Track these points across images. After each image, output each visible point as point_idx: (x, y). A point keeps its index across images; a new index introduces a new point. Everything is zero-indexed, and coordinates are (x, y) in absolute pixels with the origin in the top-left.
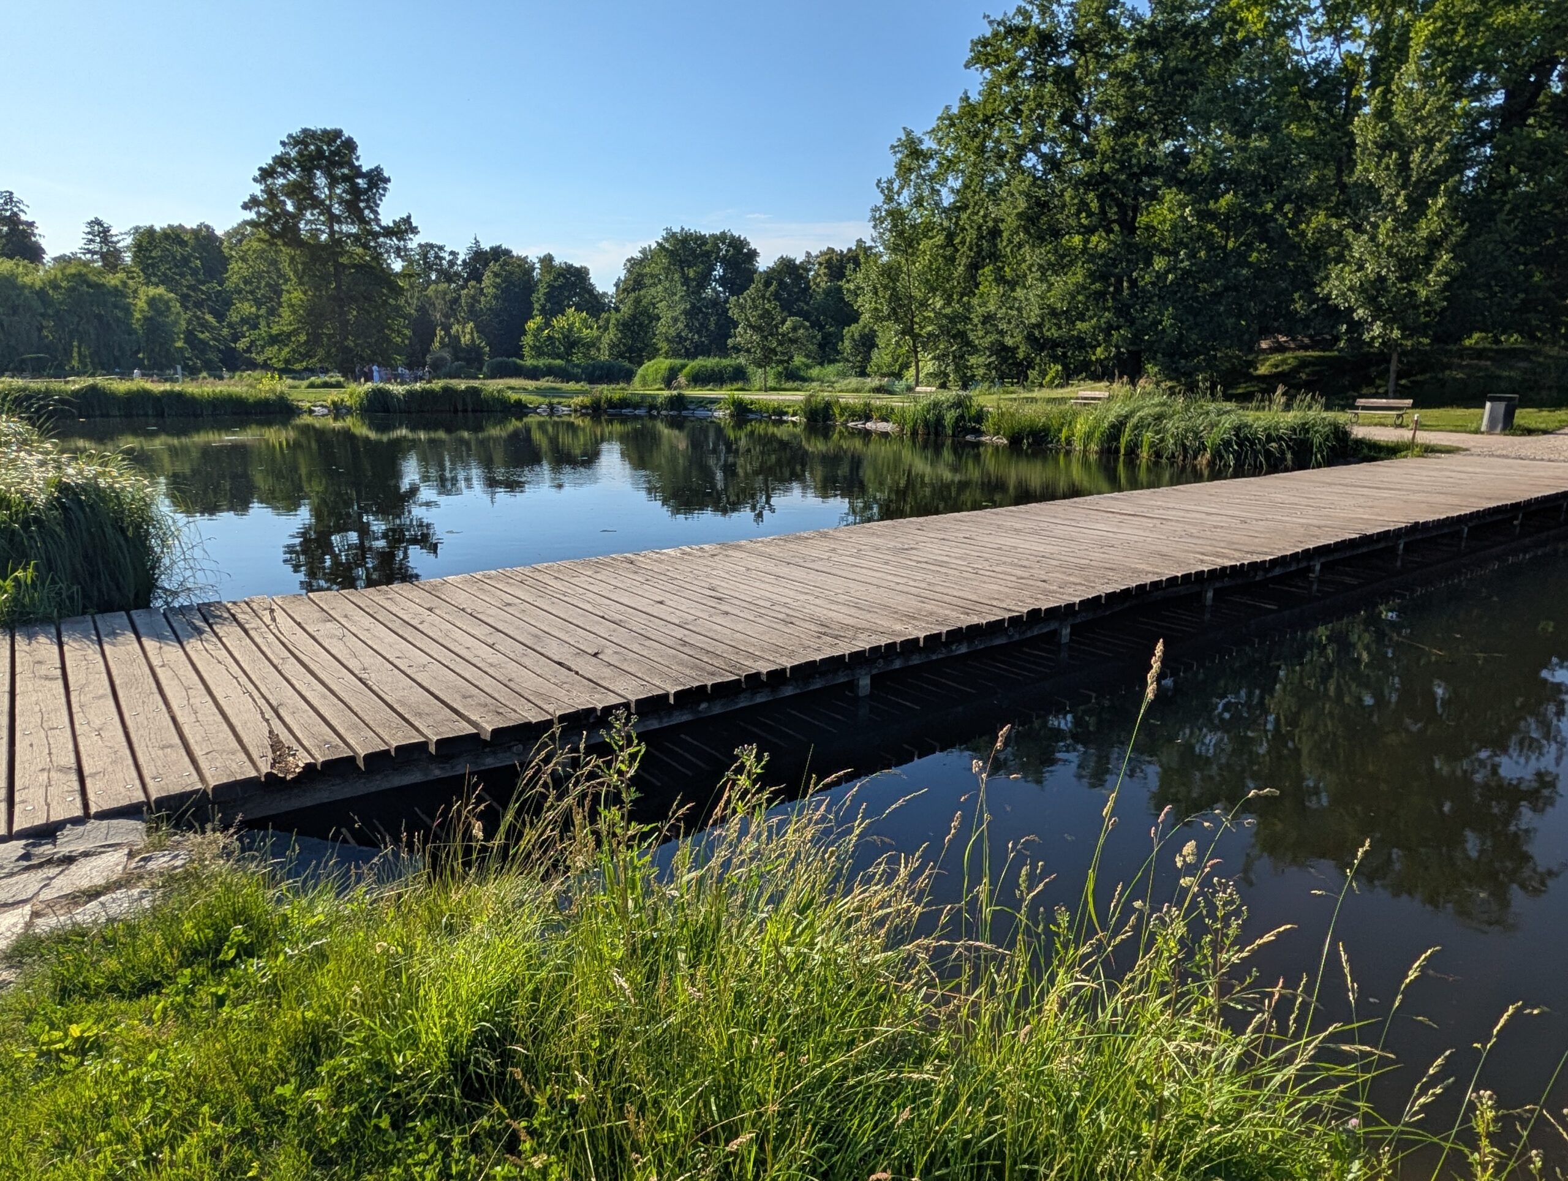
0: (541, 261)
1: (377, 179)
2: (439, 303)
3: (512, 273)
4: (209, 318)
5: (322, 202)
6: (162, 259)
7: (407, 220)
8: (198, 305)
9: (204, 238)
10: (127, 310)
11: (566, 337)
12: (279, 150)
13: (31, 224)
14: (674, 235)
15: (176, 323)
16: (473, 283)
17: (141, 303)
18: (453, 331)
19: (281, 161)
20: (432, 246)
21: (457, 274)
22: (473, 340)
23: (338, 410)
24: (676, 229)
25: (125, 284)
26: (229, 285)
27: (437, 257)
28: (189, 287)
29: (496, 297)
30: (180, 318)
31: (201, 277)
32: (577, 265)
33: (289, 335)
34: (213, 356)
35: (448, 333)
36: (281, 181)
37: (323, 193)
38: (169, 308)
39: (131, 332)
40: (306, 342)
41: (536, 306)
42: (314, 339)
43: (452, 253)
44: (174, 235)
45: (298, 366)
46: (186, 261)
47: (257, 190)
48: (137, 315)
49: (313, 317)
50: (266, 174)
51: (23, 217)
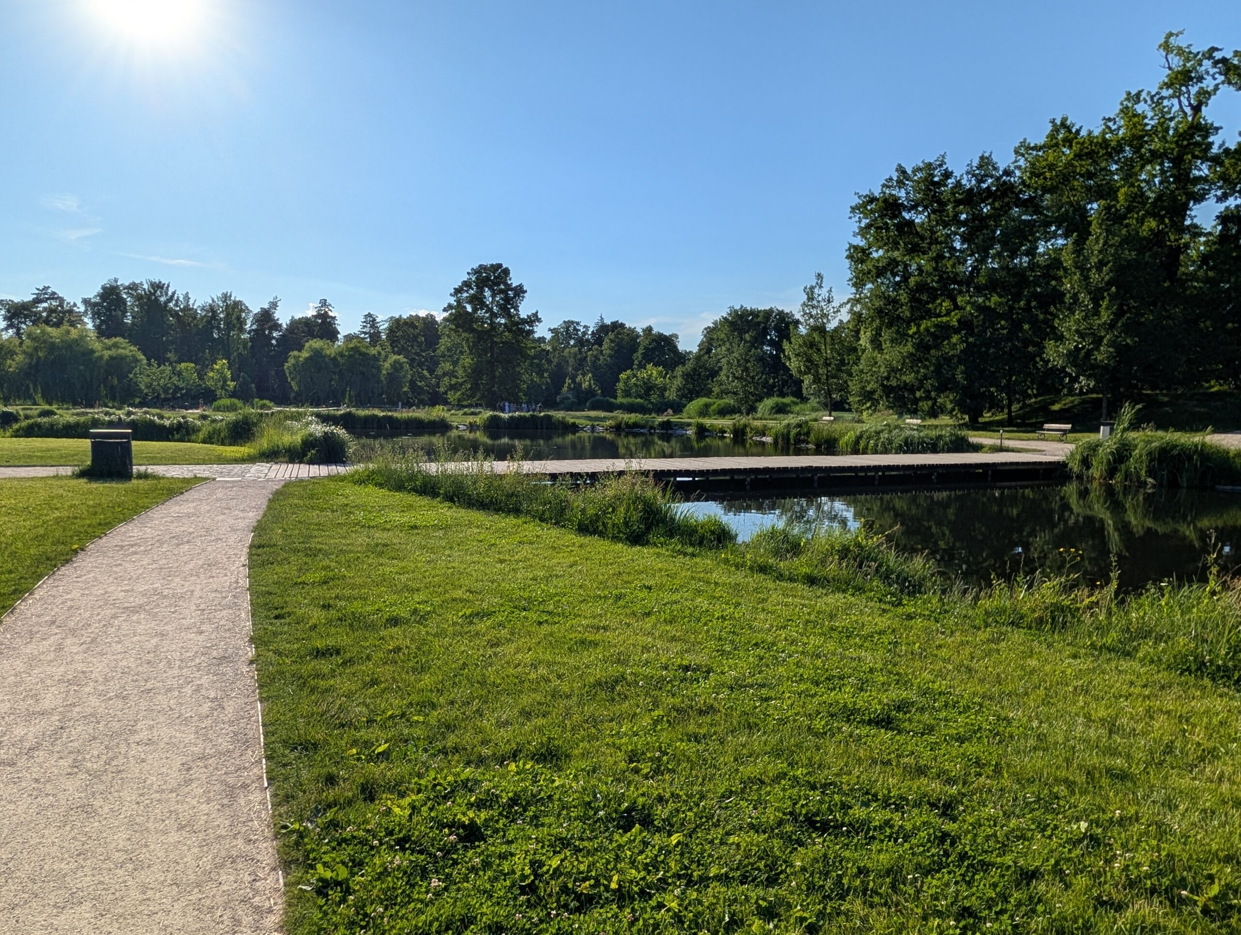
0: (644, 330)
1: (520, 291)
2: (571, 361)
3: (622, 339)
4: (425, 372)
5: (487, 306)
6: (403, 337)
7: (535, 315)
8: (421, 364)
9: (429, 322)
10: (379, 369)
11: (645, 383)
12: (465, 278)
13: (334, 318)
14: (736, 311)
15: (404, 376)
16: (596, 347)
17: (387, 365)
18: (578, 380)
19: (467, 284)
20: (572, 322)
21: (587, 340)
22: (590, 385)
23: (472, 427)
24: (737, 307)
25: (379, 353)
26: (439, 352)
27: (575, 329)
28: (416, 354)
29: (610, 356)
30: (408, 373)
31: (423, 347)
32: (667, 333)
33: (461, 385)
34: (425, 397)
35: (574, 382)
36: (465, 295)
37: (489, 300)
38: (402, 368)
39: (379, 381)
40: (470, 389)
41: (636, 362)
42: (475, 388)
43: (585, 327)
44: (411, 323)
45: (465, 403)
46: (415, 337)
47: (452, 301)
48: (384, 372)
49: (475, 373)
50: (458, 291)
51: (330, 314)
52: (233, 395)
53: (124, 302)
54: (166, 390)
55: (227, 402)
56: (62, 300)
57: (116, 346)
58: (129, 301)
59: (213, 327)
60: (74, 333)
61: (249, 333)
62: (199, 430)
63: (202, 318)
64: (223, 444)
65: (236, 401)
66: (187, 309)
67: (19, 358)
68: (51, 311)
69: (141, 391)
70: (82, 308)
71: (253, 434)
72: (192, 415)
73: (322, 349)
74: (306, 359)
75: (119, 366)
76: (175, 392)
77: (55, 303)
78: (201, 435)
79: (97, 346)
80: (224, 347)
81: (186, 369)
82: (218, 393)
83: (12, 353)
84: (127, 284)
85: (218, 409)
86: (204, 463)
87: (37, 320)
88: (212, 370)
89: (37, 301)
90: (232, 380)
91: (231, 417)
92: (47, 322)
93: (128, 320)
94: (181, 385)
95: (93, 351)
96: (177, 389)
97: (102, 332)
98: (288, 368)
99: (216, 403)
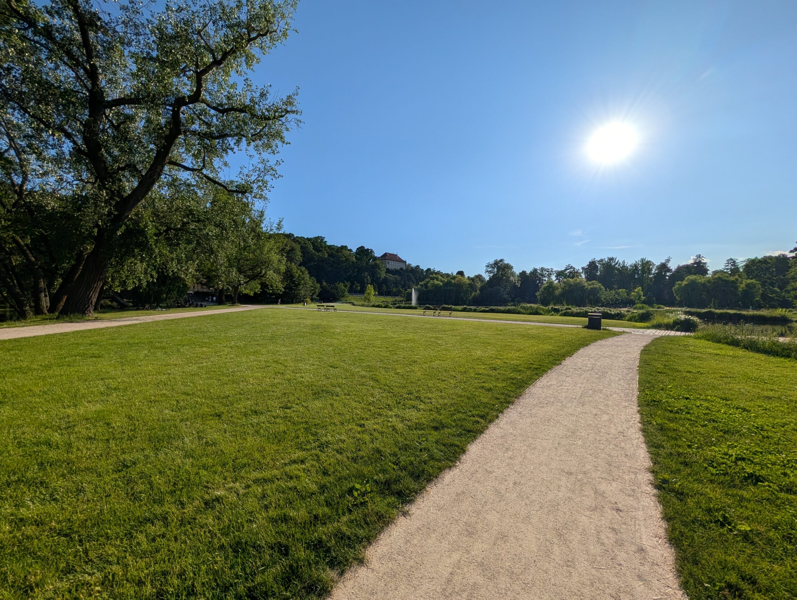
4: (776, 289)
6: (757, 269)
8: (772, 284)
9: (781, 259)
10: (736, 288)
13: (705, 263)
15: (757, 292)
17: (743, 286)
25: (737, 279)
28: (767, 278)
30: (760, 290)
31: (774, 274)
34: (775, 303)
38: (755, 287)
39: (736, 295)
44: (765, 260)
46: (768, 269)
48: (740, 290)
51: (703, 261)
52: (644, 302)
53: (597, 266)
54: (612, 300)
55: (640, 305)
56: (574, 268)
57: (593, 284)
58: (599, 266)
59: (635, 273)
60: (578, 280)
61: (654, 274)
62: (626, 316)
63: (630, 270)
64: (636, 322)
65: (645, 305)
66: (624, 266)
67: (560, 290)
68: (570, 273)
69: (602, 301)
70: (581, 271)
71: (650, 319)
72: (624, 310)
73: (696, 279)
74: (686, 285)
75: (594, 291)
76: (616, 301)
77: (572, 270)
78: (627, 318)
79: (586, 284)
80: (641, 282)
81: (622, 292)
82: (636, 302)
83: (558, 288)
84: (599, 260)
85: (635, 308)
86: (628, 327)
87: (566, 276)
88: (634, 292)
89: (566, 270)
90: (644, 296)
91: (641, 311)
92: (569, 277)
93: (598, 273)
94: (619, 298)
95: (584, 286)
96: (617, 300)
97: (588, 279)
98: (675, 289)
99: (634, 306)
